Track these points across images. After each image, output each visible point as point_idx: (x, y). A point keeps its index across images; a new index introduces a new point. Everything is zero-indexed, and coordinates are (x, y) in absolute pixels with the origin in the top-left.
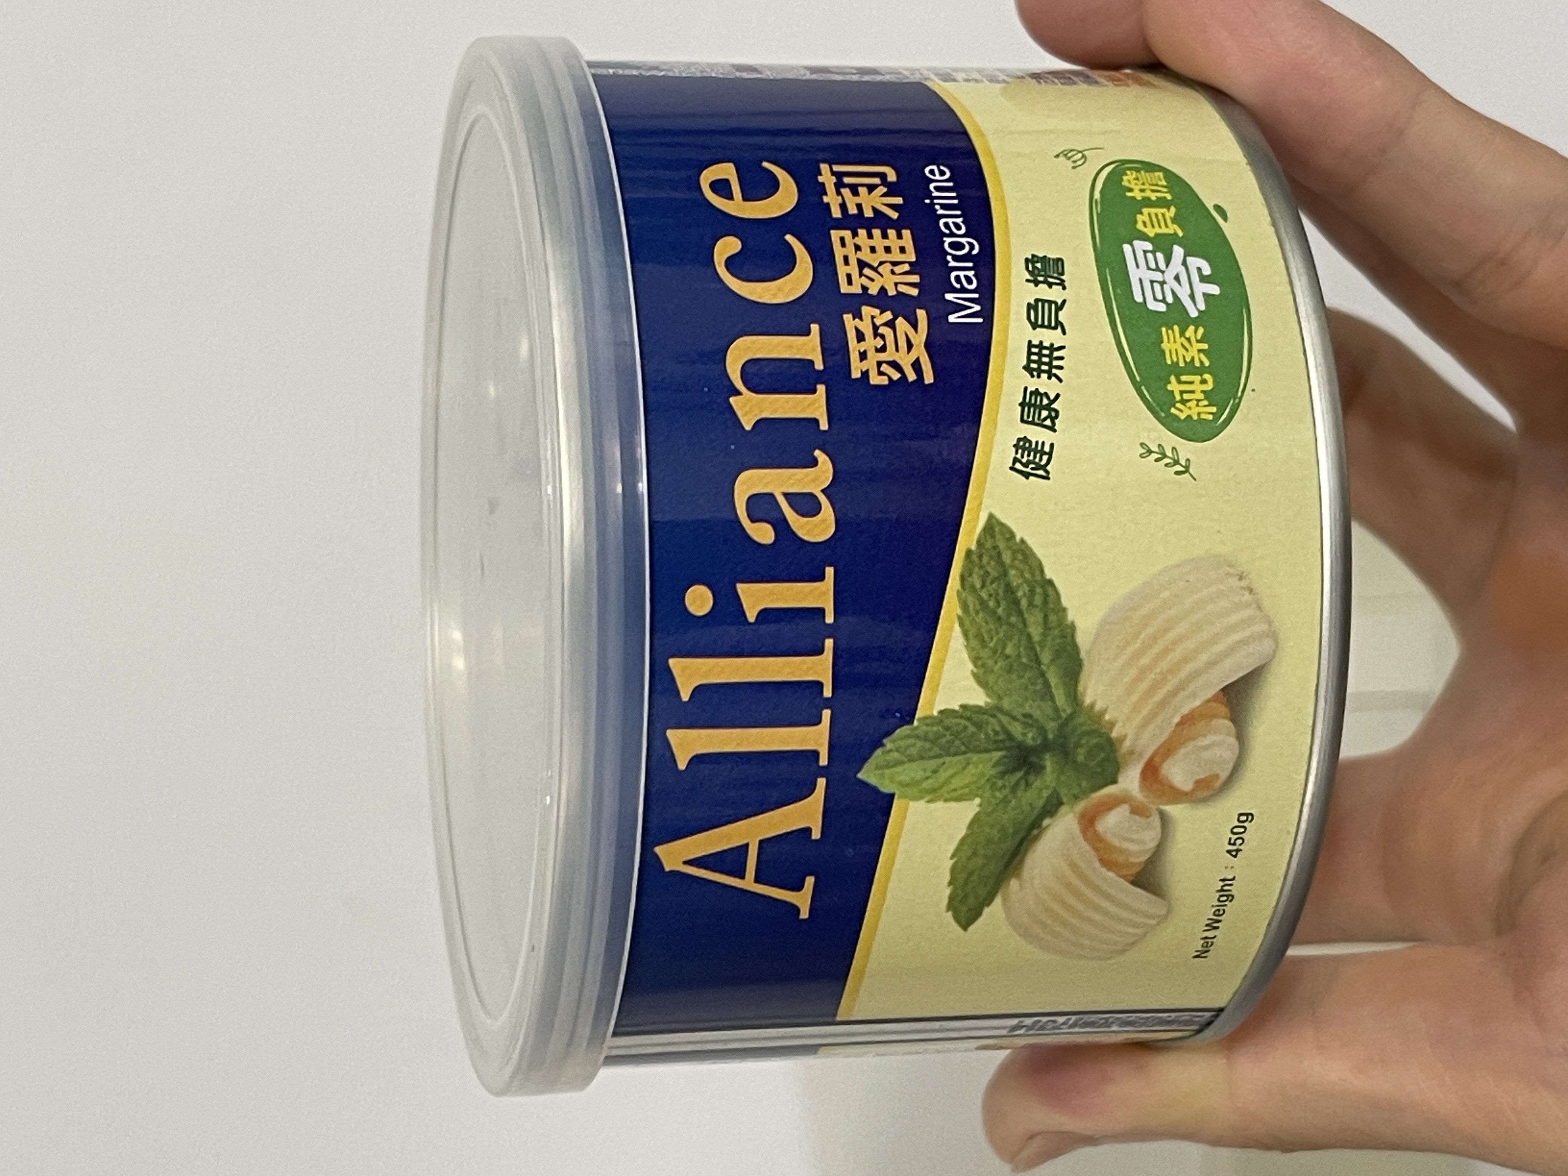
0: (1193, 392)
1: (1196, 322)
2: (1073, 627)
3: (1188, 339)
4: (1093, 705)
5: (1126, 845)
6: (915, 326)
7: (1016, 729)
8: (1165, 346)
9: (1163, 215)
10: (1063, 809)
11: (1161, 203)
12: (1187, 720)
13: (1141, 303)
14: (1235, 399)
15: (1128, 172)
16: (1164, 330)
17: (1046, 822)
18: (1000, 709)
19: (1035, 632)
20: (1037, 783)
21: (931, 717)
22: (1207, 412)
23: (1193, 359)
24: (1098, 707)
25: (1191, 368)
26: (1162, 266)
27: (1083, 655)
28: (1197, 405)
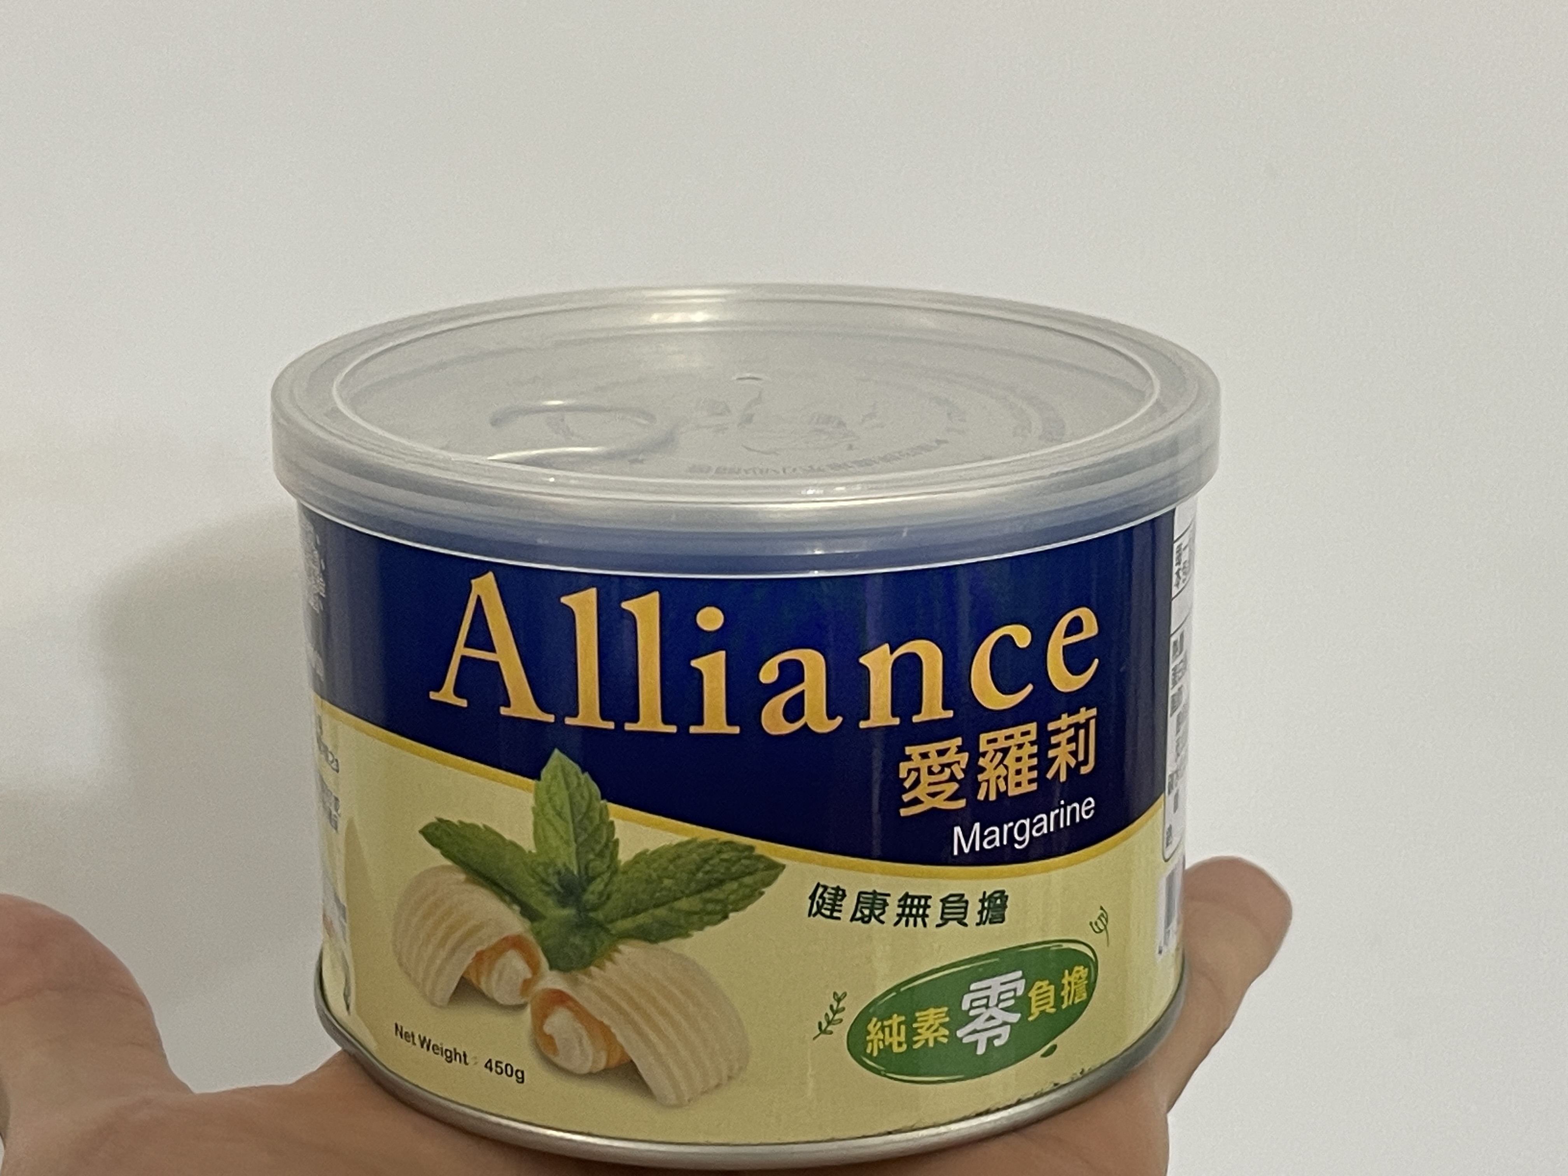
0: (891, 1035)
1: (952, 1036)
2: (687, 935)
3: (936, 1031)
4: (619, 951)
5: (495, 976)
6: (950, 798)
7: (597, 886)
8: (932, 1011)
9: (1048, 1003)
10: (527, 924)
11: (1059, 1000)
12: (606, 1032)
13: (969, 988)
14: (885, 1071)
15: (1087, 970)
16: (946, 1009)
17: (517, 908)
18: (615, 872)
19: (683, 904)
20: (550, 902)
21: (608, 814)
22: (874, 1049)
23: (919, 1034)
24: (616, 955)
25: (912, 1033)
26: (1001, 1005)
27: (662, 944)
28: (879, 1040)
